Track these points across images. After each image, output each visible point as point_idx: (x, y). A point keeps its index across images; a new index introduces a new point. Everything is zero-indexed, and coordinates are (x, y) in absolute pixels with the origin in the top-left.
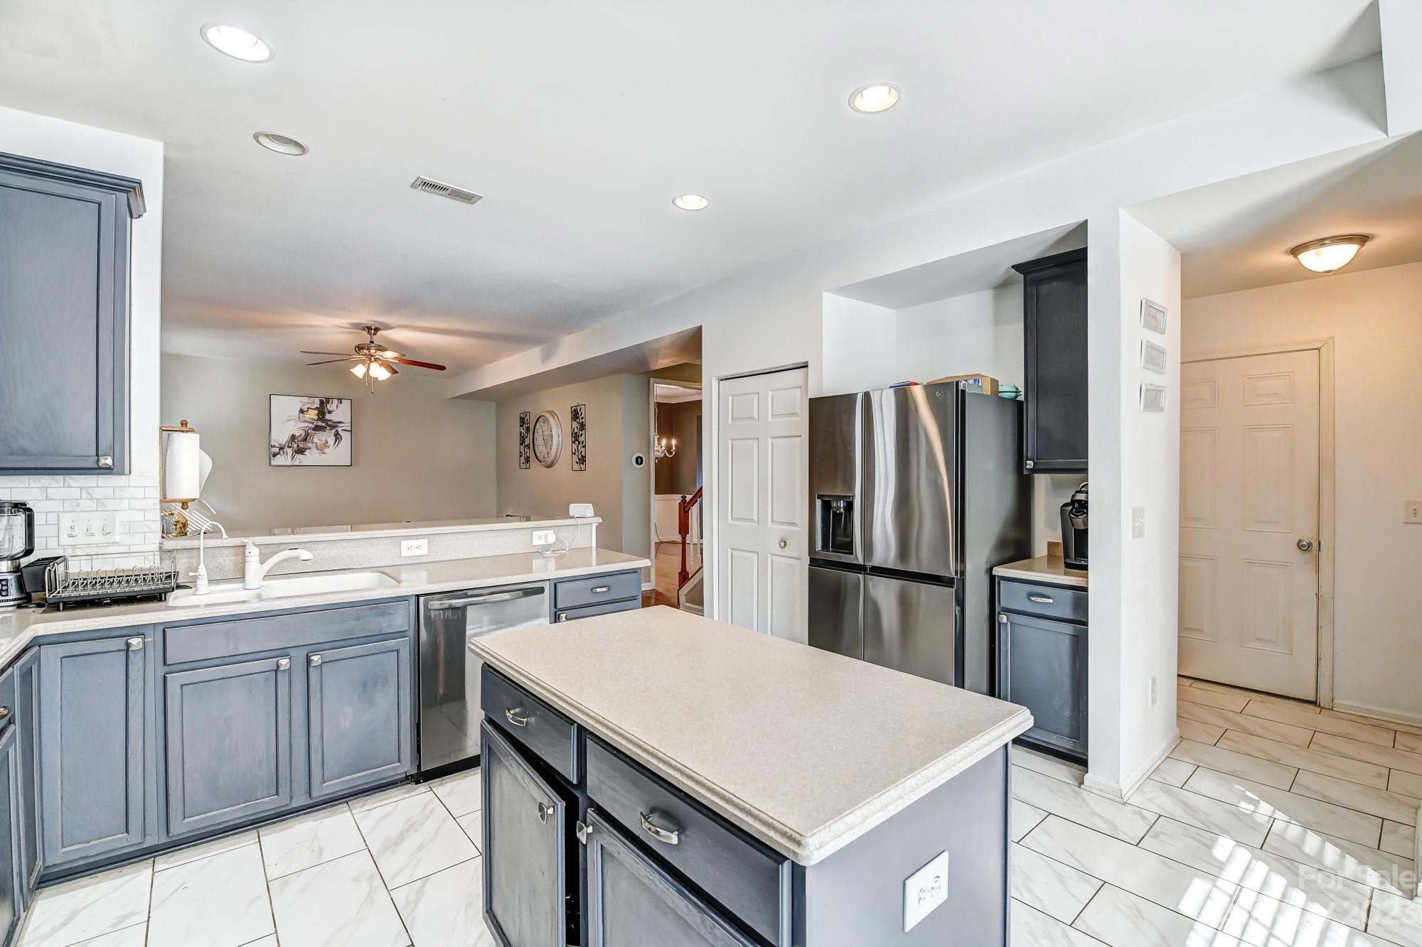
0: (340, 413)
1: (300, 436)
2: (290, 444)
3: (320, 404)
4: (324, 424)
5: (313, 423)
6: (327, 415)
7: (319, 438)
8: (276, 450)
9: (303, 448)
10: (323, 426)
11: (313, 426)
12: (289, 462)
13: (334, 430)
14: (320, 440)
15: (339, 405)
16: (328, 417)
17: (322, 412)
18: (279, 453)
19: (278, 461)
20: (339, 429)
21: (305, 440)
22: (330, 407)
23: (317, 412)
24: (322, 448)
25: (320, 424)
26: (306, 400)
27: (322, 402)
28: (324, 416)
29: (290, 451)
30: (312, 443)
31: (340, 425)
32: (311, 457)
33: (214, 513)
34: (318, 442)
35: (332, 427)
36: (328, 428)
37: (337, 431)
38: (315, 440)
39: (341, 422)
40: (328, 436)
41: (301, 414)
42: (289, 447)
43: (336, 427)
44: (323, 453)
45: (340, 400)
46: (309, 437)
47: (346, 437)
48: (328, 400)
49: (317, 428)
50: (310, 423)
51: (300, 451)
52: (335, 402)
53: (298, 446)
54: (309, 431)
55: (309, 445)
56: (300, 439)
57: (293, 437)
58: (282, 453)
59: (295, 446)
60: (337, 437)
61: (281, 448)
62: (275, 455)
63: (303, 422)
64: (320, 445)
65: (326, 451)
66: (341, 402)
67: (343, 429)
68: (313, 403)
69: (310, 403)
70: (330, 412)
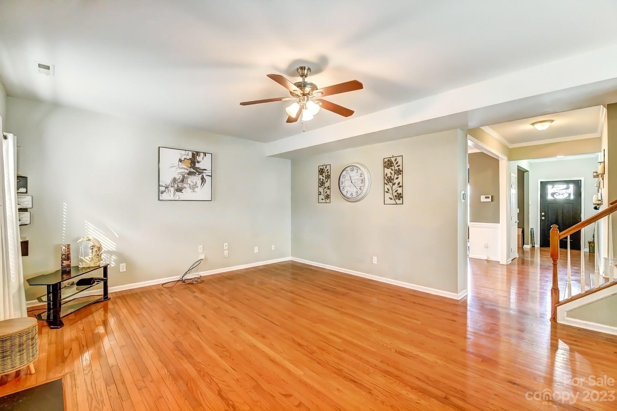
0: (204, 163)
1: (179, 178)
2: (172, 185)
3: (192, 156)
5: (187, 170)
6: (196, 164)
7: (192, 179)
8: (162, 189)
9: (181, 187)
10: (194, 172)
11: (187, 172)
12: (172, 198)
13: (201, 175)
14: (192, 182)
15: (204, 157)
16: (197, 165)
17: (193, 161)
18: (165, 191)
19: (164, 196)
20: (204, 174)
21: (182, 181)
22: (199, 158)
23: (190, 161)
24: (193, 187)
25: (192, 170)
26: (183, 152)
27: (193, 154)
28: (195, 164)
29: (172, 190)
30: (187, 184)
31: (205, 171)
32: (187, 194)
33: (117, 236)
34: (192, 184)
35: (200, 173)
36: (197, 173)
37: (203, 176)
38: (189, 182)
39: (205, 170)
40: (196, 179)
41: (180, 163)
42: (172, 187)
43: (202, 173)
44: (194, 191)
45: (205, 154)
46: (185, 180)
47: (208, 179)
48: (198, 153)
49: (190, 173)
50: (185, 169)
51: (179, 190)
52: (202, 155)
53: (178, 186)
54: (185, 175)
55: (185, 185)
56: (179, 181)
57: (175, 180)
58: (167, 191)
59: (176, 186)
60: (203, 178)
61: (167, 188)
62: (162, 193)
63: (181, 168)
64: (192, 185)
65: (196, 190)
66: (205, 156)
67: (206, 174)
68: (188, 155)
69: (185, 155)
70: (198, 162)
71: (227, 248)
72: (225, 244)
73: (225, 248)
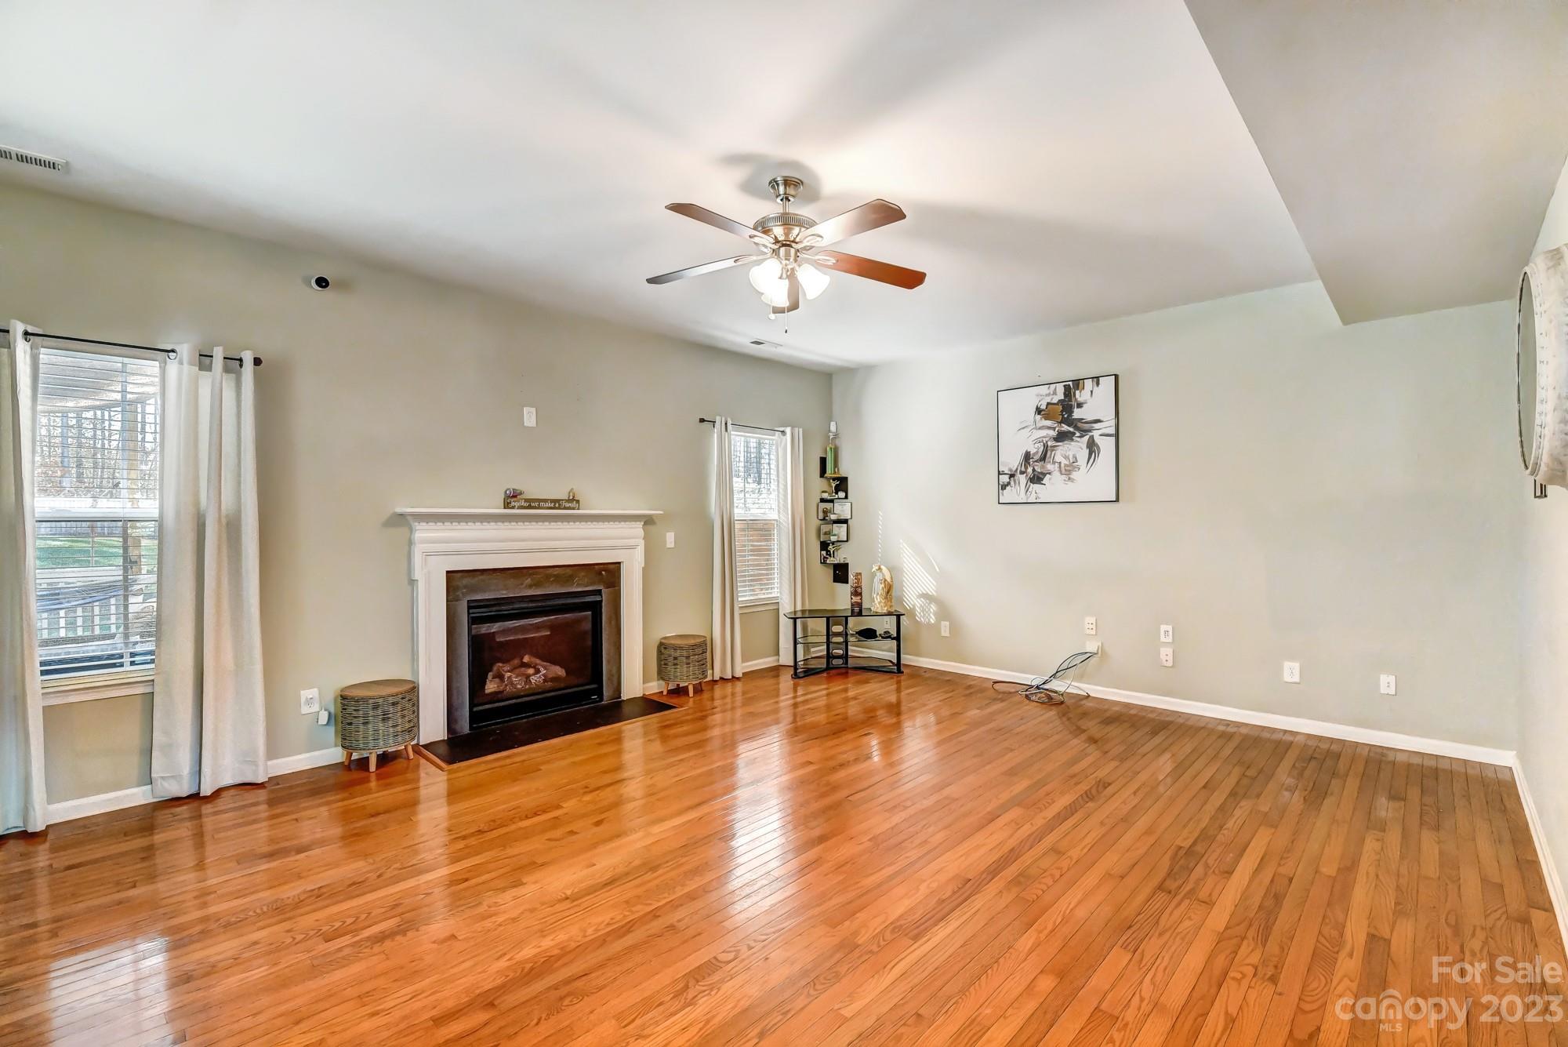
0: (1095, 404)
1: (1037, 452)
2: (1023, 469)
3: (1065, 394)
4: (1071, 429)
5: (1054, 429)
6: (1075, 409)
7: (1064, 452)
8: (1005, 479)
9: (1042, 473)
10: (1070, 433)
11: (1053, 433)
12: (1023, 498)
13: (1087, 438)
14: (1066, 457)
15: (1095, 388)
16: (1077, 414)
17: (1067, 406)
18: (1009, 484)
19: (1009, 495)
20: (1096, 434)
21: (1043, 458)
22: (1080, 396)
23: (1060, 409)
24: (1068, 470)
25: (1065, 428)
26: (1044, 390)
27: (1067, 389)
28: (1071, 412)
29: (1023, 479)
30: (1054, 463)
31: (1096, 426)
32: (1054, 487)
33: (938, 570)
34: (1064, 462)
35: (1084, 432)
36: (1078, 434)
37: (1092, 437)
38: (1059, 458)
39: (1098, 421)
40: (1076, 448)
41: (1038, 417)
42: (1022, 473)
43: (1090, 431)
44: (1069, 479)
45: (1096, 380)
46: (1049, 453)
47: (1106, 446)
48: (1078, 383)
49: (1062, 437)
50: (1049, 428)
51: (1037, 479)
52: (1088, 384)
53: (1034, 470)
54: (1050, 444)
55: (1050, 467)
56: (1037, 457)
57: (1027, 457)
58: (1012, 483)
59: (1030, 470)
60: (1092, 447)
61: (1013, 476)
62: (1004, 487)
63: (1040, 428)
64: (1066, 465)
65: (1074, 475)
66: (1098, 384)
67: (1100, 432)
68: (1055, 393)
69: (1048, 395)
70: (1080, 405)
71: (1170, 639)
72: (1163, 628)
73: (1163, 639)
